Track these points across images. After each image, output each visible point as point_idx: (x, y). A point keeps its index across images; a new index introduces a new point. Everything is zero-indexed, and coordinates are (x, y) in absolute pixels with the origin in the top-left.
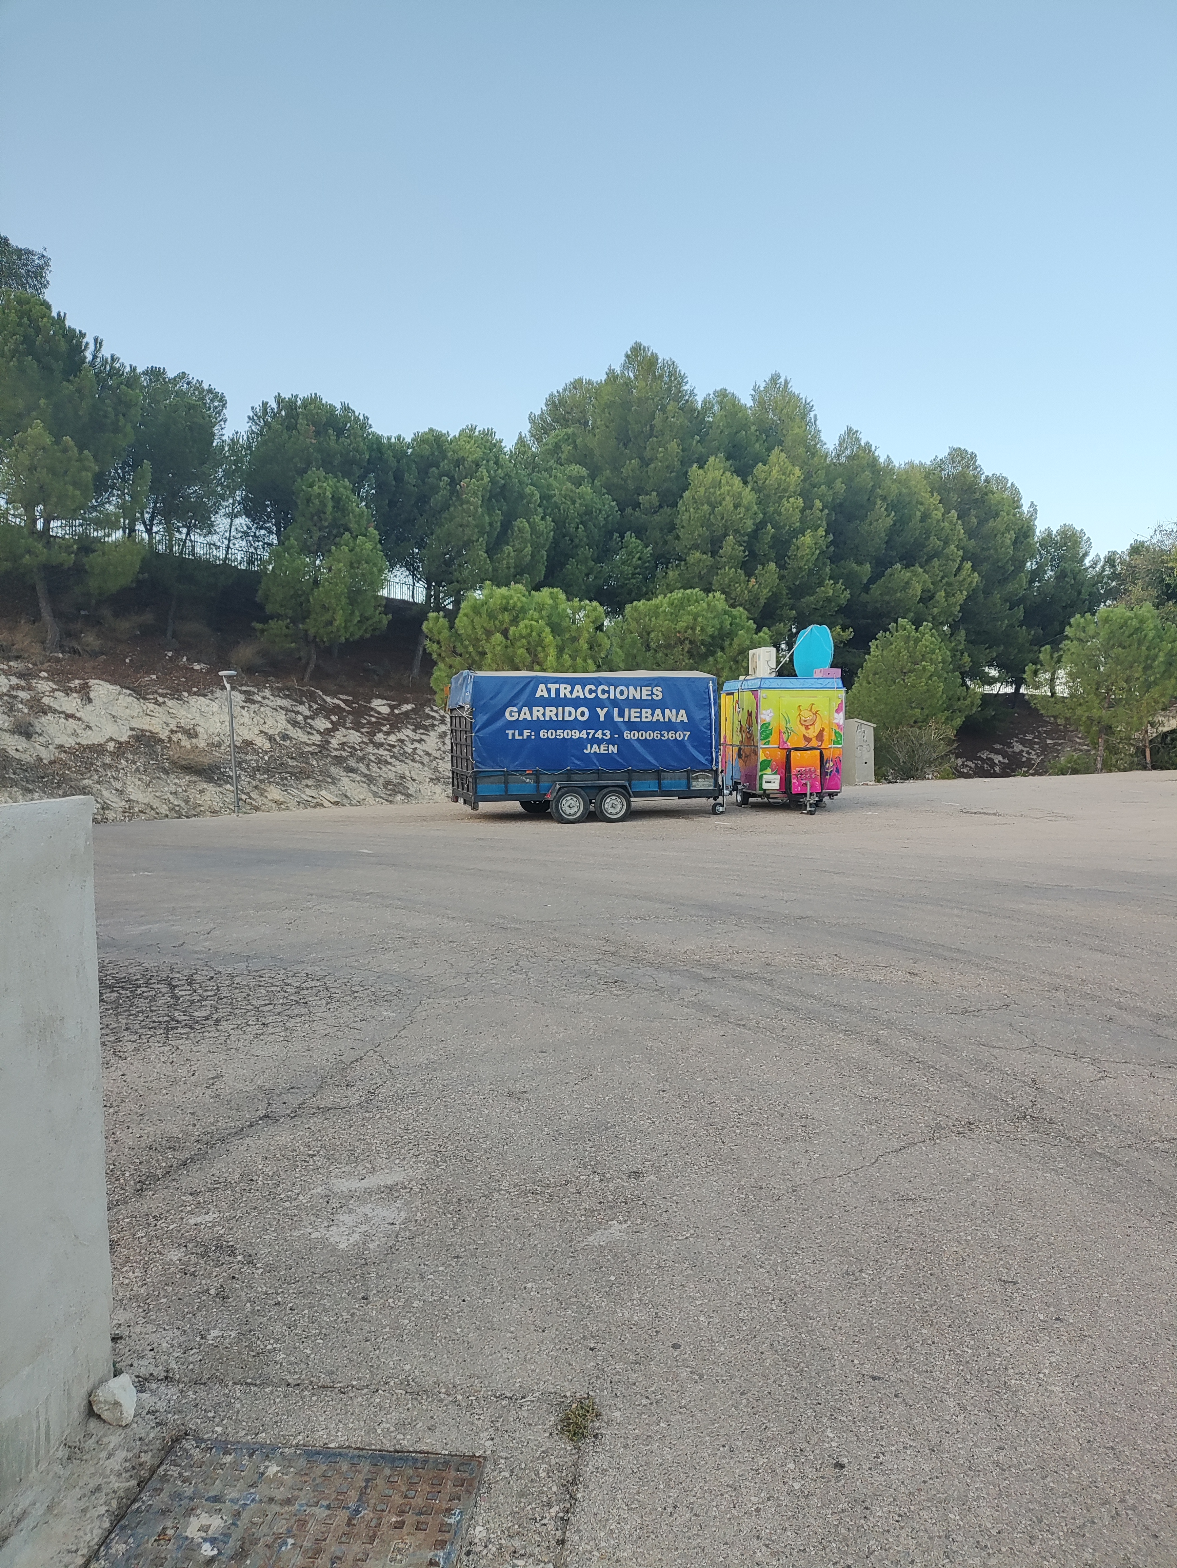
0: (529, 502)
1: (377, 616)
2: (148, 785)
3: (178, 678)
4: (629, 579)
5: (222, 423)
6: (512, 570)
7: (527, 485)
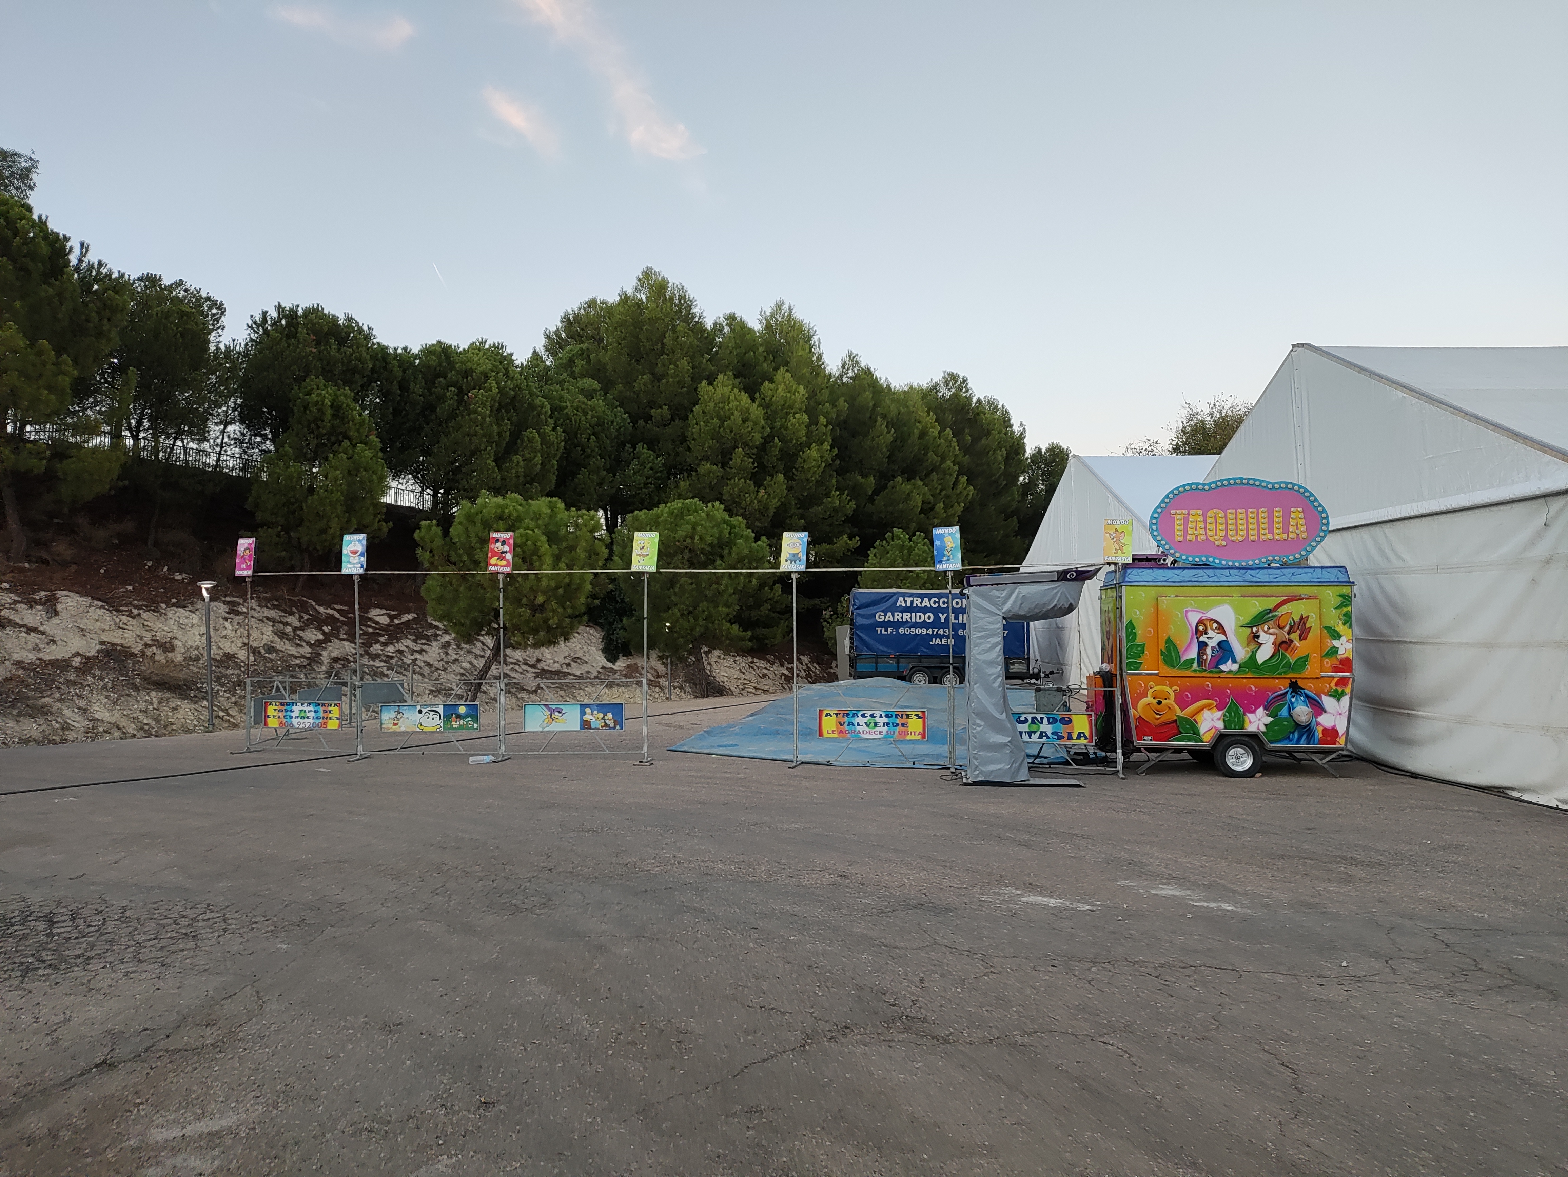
0: (539, 414)
1: (376, 524)
2: (115, 703)
3: (156, 589)
4: (641, 489)
5: (220, 330)
6: (522, 479)
7: (538, 397)
